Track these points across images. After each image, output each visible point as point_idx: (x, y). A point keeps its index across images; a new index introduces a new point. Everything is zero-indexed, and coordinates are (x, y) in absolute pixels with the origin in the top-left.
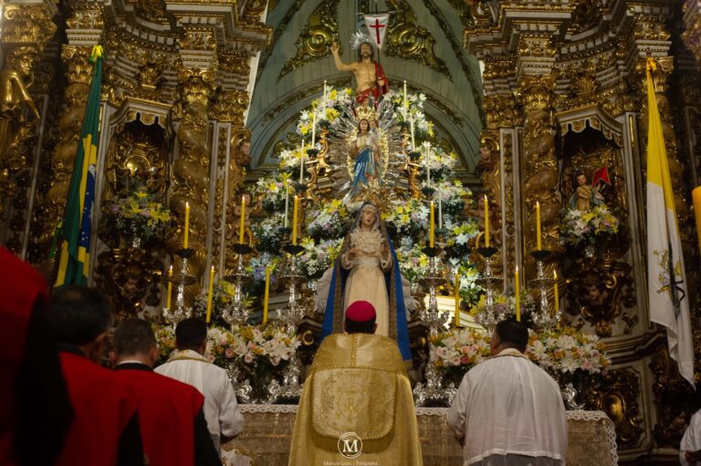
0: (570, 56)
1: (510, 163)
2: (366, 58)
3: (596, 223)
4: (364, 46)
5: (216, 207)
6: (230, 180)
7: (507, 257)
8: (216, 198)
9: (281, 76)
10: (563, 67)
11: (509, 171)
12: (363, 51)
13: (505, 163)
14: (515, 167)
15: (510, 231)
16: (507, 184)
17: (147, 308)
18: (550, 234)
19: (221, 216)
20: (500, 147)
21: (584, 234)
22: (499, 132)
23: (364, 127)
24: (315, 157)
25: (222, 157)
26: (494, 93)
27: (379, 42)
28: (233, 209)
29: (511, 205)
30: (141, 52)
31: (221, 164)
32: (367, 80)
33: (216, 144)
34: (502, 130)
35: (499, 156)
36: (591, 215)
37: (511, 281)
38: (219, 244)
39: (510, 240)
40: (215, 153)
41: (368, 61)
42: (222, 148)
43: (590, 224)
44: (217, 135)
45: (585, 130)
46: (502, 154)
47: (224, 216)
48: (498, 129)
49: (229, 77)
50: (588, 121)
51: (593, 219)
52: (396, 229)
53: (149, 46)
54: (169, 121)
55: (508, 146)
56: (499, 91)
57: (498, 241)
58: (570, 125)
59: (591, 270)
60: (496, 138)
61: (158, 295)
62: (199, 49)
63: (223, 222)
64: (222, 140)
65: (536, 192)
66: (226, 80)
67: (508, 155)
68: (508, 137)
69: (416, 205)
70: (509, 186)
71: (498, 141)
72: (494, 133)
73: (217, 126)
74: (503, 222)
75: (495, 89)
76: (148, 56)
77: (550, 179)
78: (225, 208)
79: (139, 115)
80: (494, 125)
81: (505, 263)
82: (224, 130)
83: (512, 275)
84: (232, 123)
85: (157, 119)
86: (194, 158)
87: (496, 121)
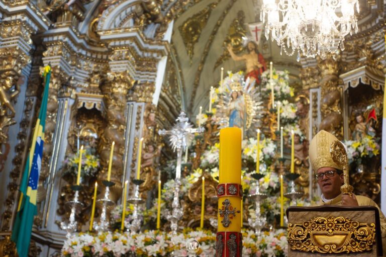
1: (316, 112)
2: (252, 51)
3: (361, 149)
4: (250, 44)
5: (133, 155)
7: (312, 175)
8: (133, 149)
9: (215, 68)
11: (315, 117)
12: (249, 47)
13: (313, 112)
14: (319, 114)
16: (314, 126)
19: (137, 160)
20: (310, 101)
21: (354, 157)
22: (309, 92)
23: (234, 96)
24: (211, 117)
25: (138, 124)
26: (307, 66)
27: (257, 40)
30: (93, 65)
31: (137, 128)
32: (252, 65)
34: (311, 91)
35: (309, 108)
36: (358, 143)
37: (315, 191)
40: (134, 122)
41: (253, 53)
42: (139, 118)
43: (357, 150)
44: (135, 111)
45: (359, 85)
48: (309, 89)
49: (143, 75)
50: (360, 79)
51: (359, 146)
52: (253, 160)
53: (98, 61)
55: (315, 100)
56: (310, 65)
57: (307, 165)
58: (349, 83)
59: (361, 181)
60: (307, 96)
62: (121, 60)
64: (139, 113)
66: (141, 76)
68: (315, 94)
69: (267, 144)
71: (309, 98)
72: (307, 92)
73: (136, 105)
75: (308, 63)
76: (97, 67)
77: (334, 121)
79: (84, 104)
80: (307, 87)
81: (310, 180)
82: (140, 107)
83: (315, 188)
84: (145, 102)
85: (95, 105)
86: (115, 127)
87: (308, 84)
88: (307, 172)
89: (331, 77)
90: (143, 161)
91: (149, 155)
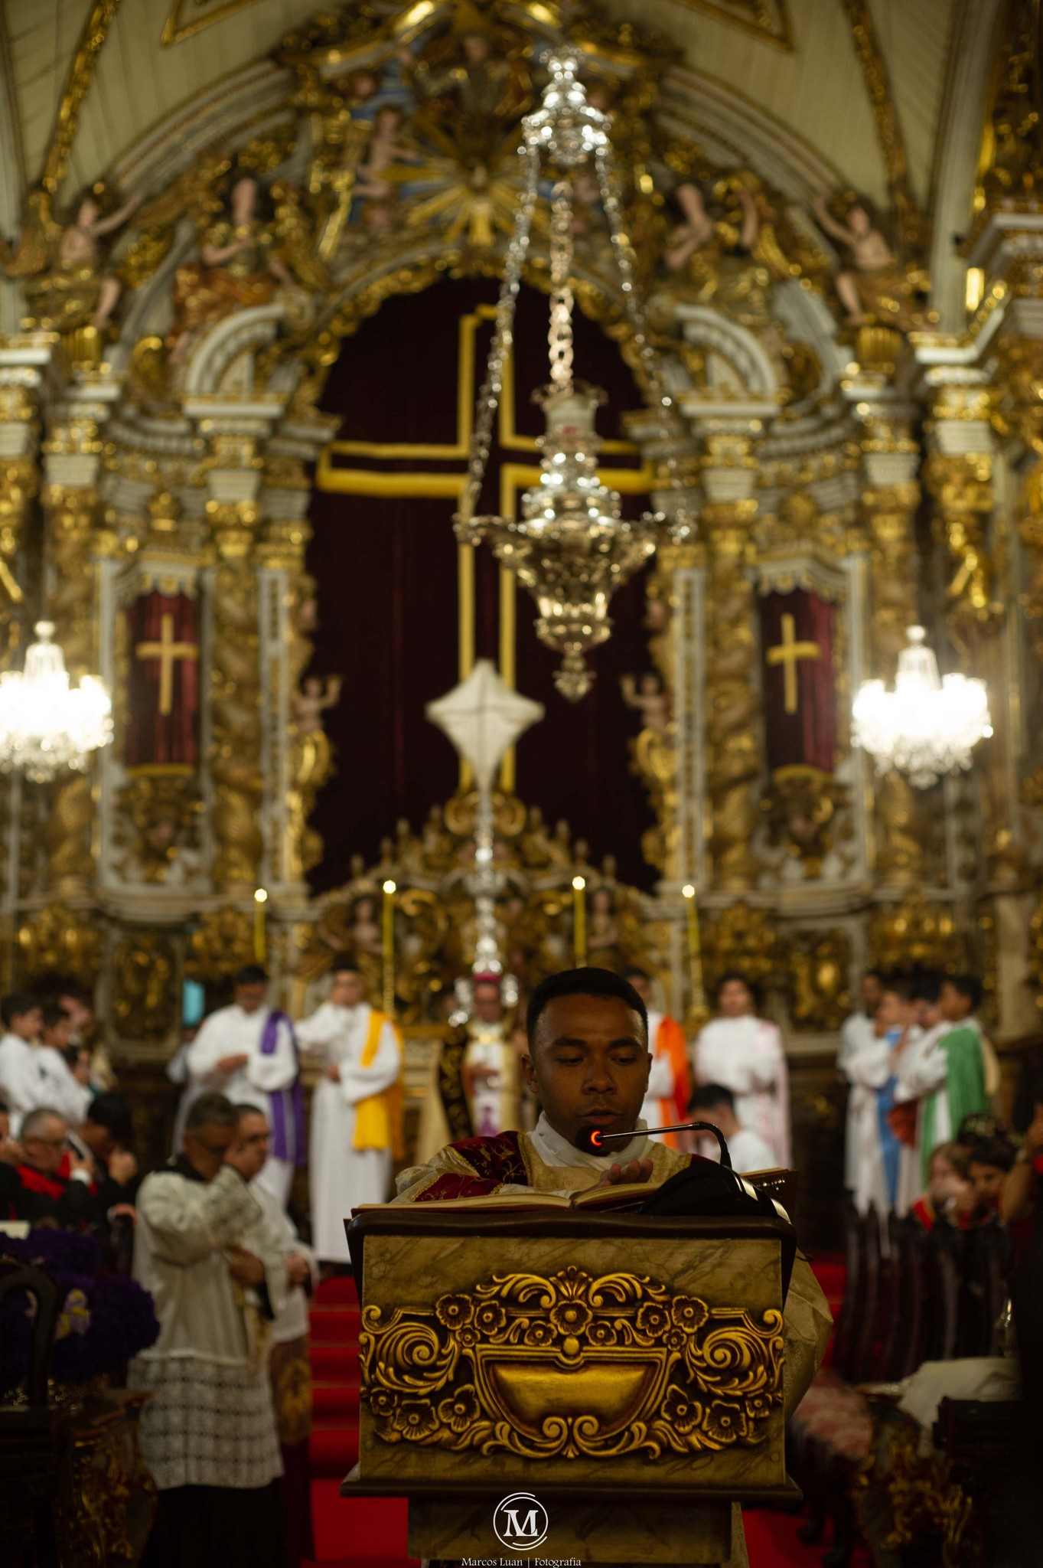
0: (783, 456)
1: (690, 625)
6: (288, 658)
10: (770, 470)
11: (688, 636)
13: (684, 624)
14: (698, 629)
15: (689, 727)
17: (184, 854)
18: (742, 743)
19: (279, 714)
20: (677, 600)
22: (675, 575)
25: (275, 624)
28: (296, 704)
29: (689, 688)
30: (148, 466)
31: (274, 635)
33: (265, 604)
38: (276, 758)
39: (690, 741)
40: (265, 620)
42: (274, 610)
44: (265, 591)
45: (794, 589)
46: (679, 611)
47: (284, 714)
48: (675, 570)
49: (276, 496)
50: (798, 576)
53: (156, 455)
54: (199, 587)
55: (688, 597)
58: (774, 581)
60: (672, 587)
61: (198, 833)
63: (282, 724)
64: (274, 597)
65: (724, 679)
66: (272, 501)
67: (688, 611)
68: (689, 584)
70: (689, 662)
73: (265, 577)
76: (157, 471)
77: (745, 661)
79: (157, 581)
80: (667, 563)
82: (273, 581)
83: (689, 794)
84: (286, 568)
85: (181, 583)
86: (238, 639)
87: (671, 557)
89: (735, 559)
90: (296, 717)
91: (311, 706)
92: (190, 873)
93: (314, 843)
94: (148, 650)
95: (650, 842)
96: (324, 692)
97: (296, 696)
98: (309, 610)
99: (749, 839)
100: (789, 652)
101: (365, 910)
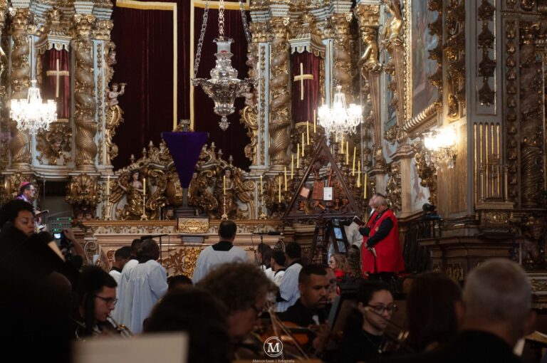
1: (264, 65)
5: (98, 94)
6: (105, 75)
11: (263, 69)
13: (261, 64)
14: (267, 67)
15: (263, 105)
17: (65, 153)
18: (283, 112)
19: (101, 98)
20: (259, 55)
22: (258, 45)
25: (99, 62)
26: (256, 20)
28: (108, 94)
29: (263, 90)
31: (99, 67)
33: (96, 54)
34: (260, 44)
38: (101, 115)
39: (263, 110)
40: (96, 61)
42: (99, 57)
44: (96, 49)
45: (304, 52)
46: (259, 59)
47: (104, 98)
48: (258, 42)
50: (305, 47)
54: (70, 47)
55: (263, 54)
58: (296, 48)
60: (256, 49)
61: (70, 145)
63: (103, 102)
64: (99, 51)
65: (276, 88)
67: (263, 59)
70: (263, 79)
72: (256, 45)
73: (96, 43)
74: (259, 99)
75: (257, 18)
78: (104, 93)
79: (54, 45)
80: (256, 40)
81: (259, 124)
82: (99, 45)
83: (263, 131)
84: (104, 40)
85: (64, 46)
86: (86, 69)
87: (257, 38)
88: (256, 118)
89: (281, 40)
90: (109, 99)
91: (114, 95)
92: (67, 160)
93: (115, 148)
94: (50, 73)
95: (247, 149)
96: (119, 90)
97: (108, 91)
98: (113, 56)
99: (285, 150)
100: (301, 77)
101: (136, 176)
